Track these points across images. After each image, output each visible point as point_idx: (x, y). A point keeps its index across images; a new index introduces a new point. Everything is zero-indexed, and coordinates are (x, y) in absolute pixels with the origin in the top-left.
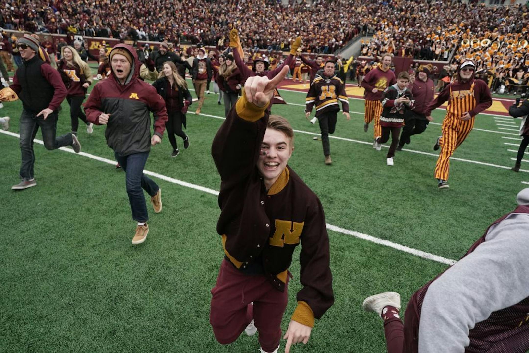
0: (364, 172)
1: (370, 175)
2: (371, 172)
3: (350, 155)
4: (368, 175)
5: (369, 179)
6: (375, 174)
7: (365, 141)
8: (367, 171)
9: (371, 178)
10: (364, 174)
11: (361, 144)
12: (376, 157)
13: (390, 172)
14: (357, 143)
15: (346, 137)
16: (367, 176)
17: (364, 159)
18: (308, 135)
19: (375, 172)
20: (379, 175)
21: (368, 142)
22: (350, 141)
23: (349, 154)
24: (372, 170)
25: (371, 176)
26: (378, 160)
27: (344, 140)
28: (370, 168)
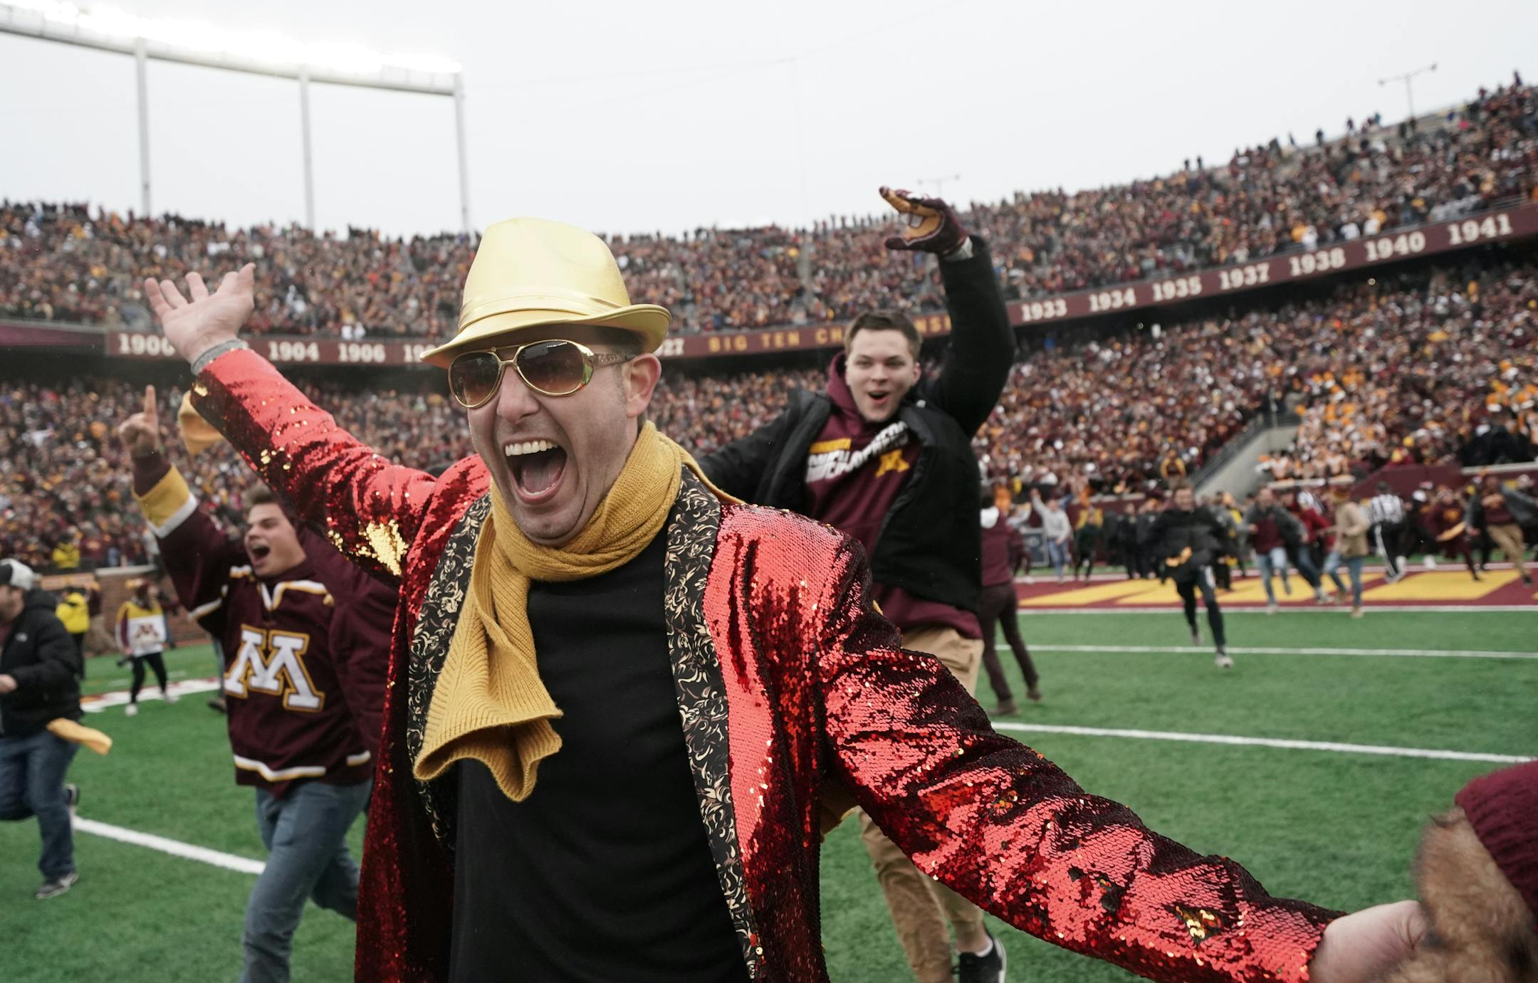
0: (1287, 854)
1: (1311, 863)
2: (1313, 849)
3: (1230, 794)
4: (1305, 862)
5: (1306, 878)
6: (1334, 858)
7: (1298, 738)
8: (1297, 846)
9: (1314, 873)
10: (1284, 859)
11: (1281, 749)
12: (1341, 790)
13: (1400, 847)
14: (1266, 749)
15: (1220, 732)
16: (1297, 869)
17: (1287, 802)
18: (1073, 736)
19: (1332, 849)
20: (1352, 860)
21: (1310, 739)
22: (1235, 748)
23: (1225, 790)
24: (1321, 842)
25: (1317, 865)
26: (1349, 803)
27: (1212, 744)
28: (1311, 837)
